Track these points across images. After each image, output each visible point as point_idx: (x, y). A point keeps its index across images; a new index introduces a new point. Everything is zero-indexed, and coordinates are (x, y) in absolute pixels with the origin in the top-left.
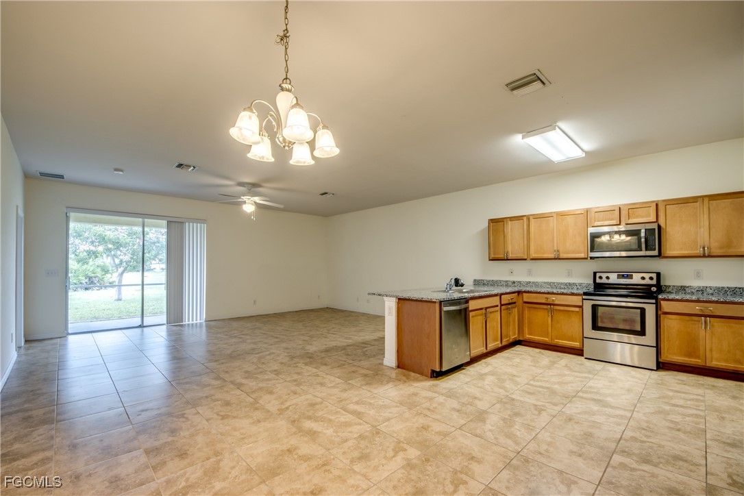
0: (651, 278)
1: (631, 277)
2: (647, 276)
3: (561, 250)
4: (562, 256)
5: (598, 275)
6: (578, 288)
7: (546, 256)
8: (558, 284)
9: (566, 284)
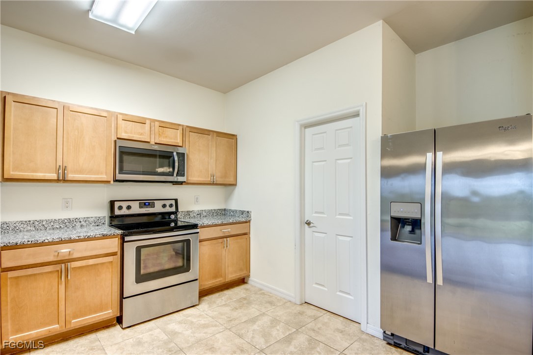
0: (171, 206)
1: (153, 206)
2: (168, 203)
3: (69, 167)
4: (70, 176)
5: (117, 205)
6: (82, 226)
7: (39, 175)
8: (49, 222)
9: (63, 222)
